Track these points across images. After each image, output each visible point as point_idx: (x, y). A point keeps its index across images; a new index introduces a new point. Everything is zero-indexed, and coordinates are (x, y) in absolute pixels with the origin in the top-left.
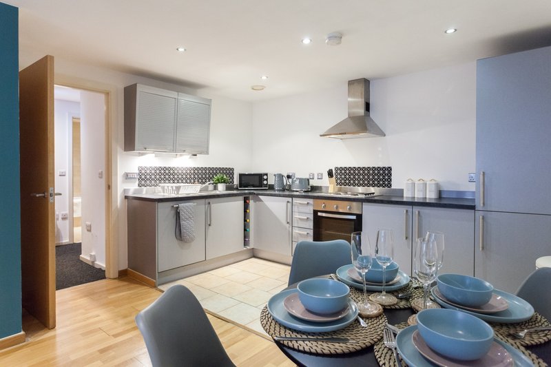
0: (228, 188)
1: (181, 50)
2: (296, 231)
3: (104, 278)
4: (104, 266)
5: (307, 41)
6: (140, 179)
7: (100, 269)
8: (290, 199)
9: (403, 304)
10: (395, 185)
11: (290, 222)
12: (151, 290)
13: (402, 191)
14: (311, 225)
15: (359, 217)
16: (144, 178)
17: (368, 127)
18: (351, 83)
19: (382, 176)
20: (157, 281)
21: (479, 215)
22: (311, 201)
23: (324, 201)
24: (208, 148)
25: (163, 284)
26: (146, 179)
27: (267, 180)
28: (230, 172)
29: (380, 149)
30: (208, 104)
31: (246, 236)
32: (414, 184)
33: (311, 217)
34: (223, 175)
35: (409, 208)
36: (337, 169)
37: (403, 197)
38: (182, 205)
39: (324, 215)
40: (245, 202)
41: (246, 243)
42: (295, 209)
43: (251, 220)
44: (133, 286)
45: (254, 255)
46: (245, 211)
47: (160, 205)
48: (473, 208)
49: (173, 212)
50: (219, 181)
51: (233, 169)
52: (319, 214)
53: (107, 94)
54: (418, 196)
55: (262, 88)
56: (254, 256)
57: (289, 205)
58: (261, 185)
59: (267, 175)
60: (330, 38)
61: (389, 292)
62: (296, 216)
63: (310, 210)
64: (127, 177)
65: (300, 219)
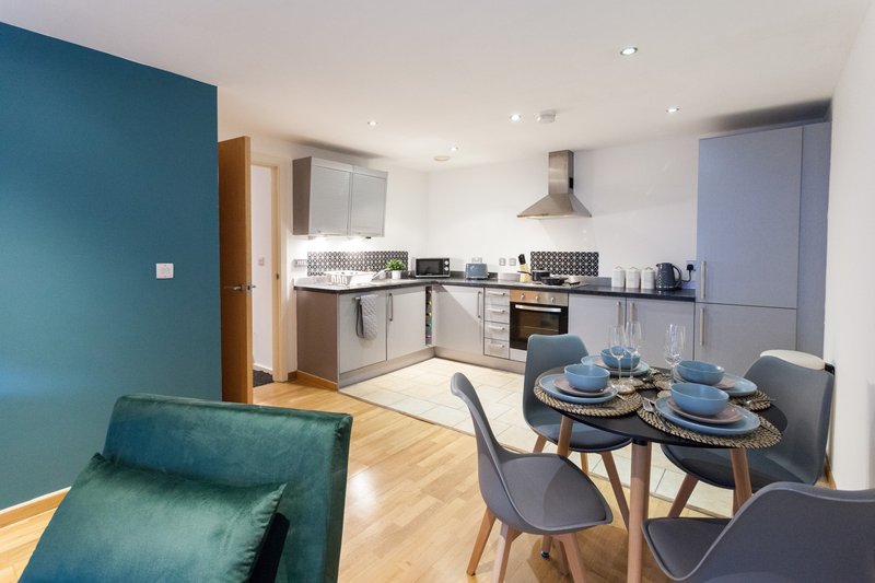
0: (404, 276)
1: (373, 123)
2: (489, 326)
3: (272, 381)
4: (271, 369)
5: (515, 118)
6: (310, 266)
7: (262, 372)
8: (482, 290)
9: (648, 385)
10: (602, 274)
11: (482, 316)
12: (332, 393)
13: (609, 280)
14: (507, 319)
15: (565, 310)
16: (314, 265)
17: (574, 207)
18: (553, 155)
19: (587, 262)
20: (339, 383)
21: (700, 307)
22: (507, 292)
23: (522, 292)
24: (383, 230)
25: (344, 387)
26: (315, 267)
27: (448, 266)
28: (403, 256)
29: (585, 232)
30: (383, 177)
31: (428, 332)
32: (624, 273)
33: (508, 310)
34: (396, 259)
35: (623, 300)
36: (533, 254)
37: (610, 286)
38: (364, 297)
39: (521, 307)
40: (427, 293)
41: (428, 340)
42: (488, 300)
43: (433, 314)
44: (309, 389)
45: (435, 354)
46: (427, 304)
47: (342, 297)
48: (693, 300)
49: (354, 306)
50: (393, 268)
51: (406, 253)
52: (517, 306)
53: (275, 168)
54: (631, 286)
55: (447, 159)
56: (436, 356)
57: (481, 296)
58: (441, 271)
59: (448, 260)
60: (543, 116)
61: (636, 377)
62: (489, 308)
63: (507, 302)
64: (296, 264)
65: (495, 312)
